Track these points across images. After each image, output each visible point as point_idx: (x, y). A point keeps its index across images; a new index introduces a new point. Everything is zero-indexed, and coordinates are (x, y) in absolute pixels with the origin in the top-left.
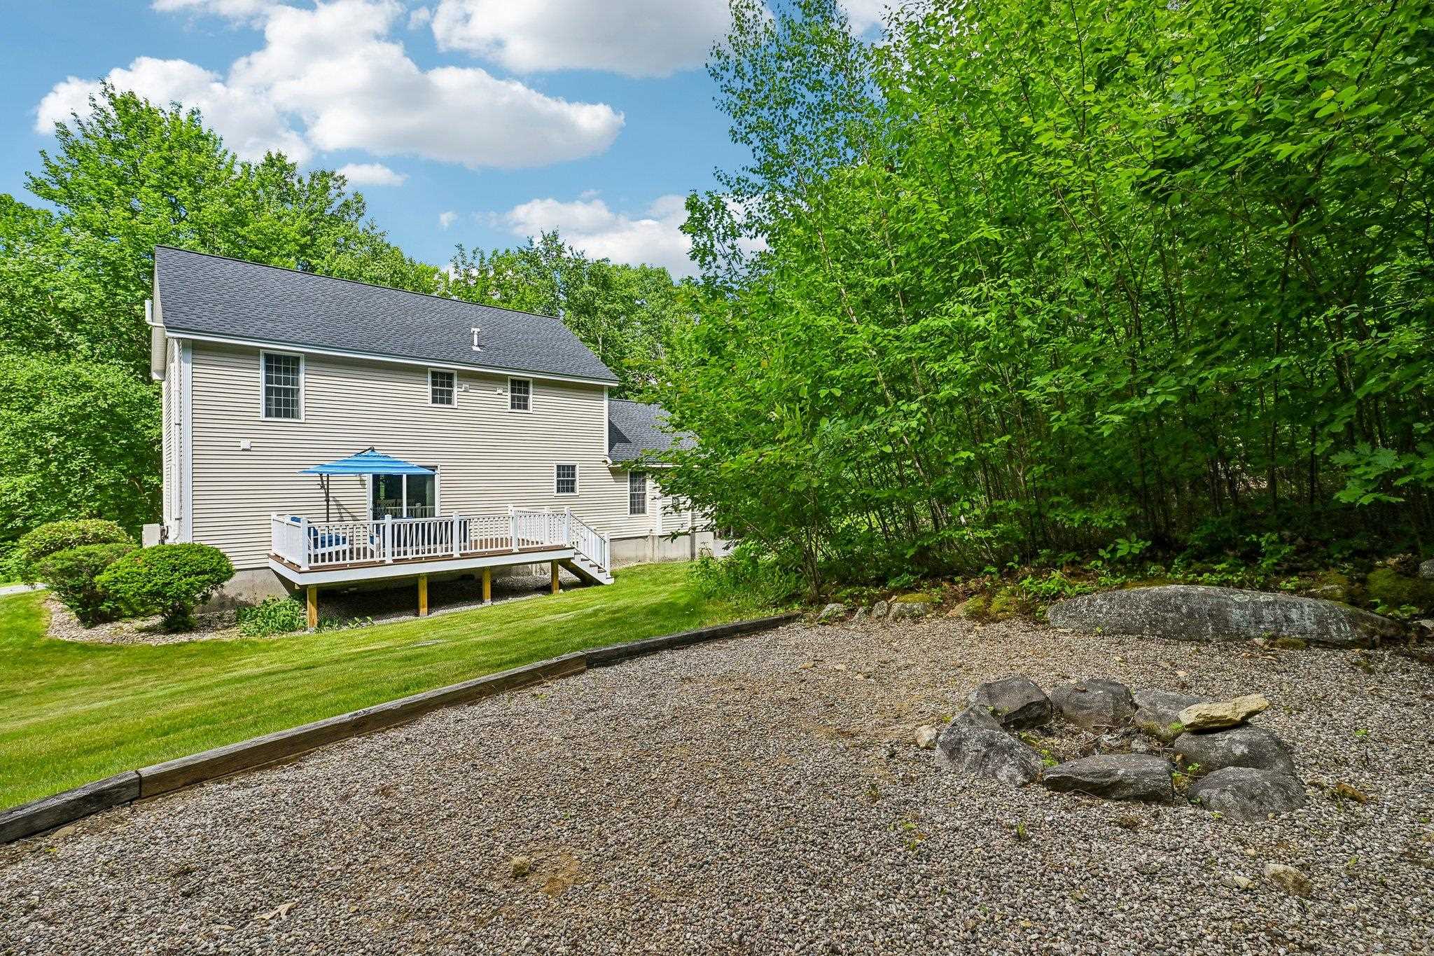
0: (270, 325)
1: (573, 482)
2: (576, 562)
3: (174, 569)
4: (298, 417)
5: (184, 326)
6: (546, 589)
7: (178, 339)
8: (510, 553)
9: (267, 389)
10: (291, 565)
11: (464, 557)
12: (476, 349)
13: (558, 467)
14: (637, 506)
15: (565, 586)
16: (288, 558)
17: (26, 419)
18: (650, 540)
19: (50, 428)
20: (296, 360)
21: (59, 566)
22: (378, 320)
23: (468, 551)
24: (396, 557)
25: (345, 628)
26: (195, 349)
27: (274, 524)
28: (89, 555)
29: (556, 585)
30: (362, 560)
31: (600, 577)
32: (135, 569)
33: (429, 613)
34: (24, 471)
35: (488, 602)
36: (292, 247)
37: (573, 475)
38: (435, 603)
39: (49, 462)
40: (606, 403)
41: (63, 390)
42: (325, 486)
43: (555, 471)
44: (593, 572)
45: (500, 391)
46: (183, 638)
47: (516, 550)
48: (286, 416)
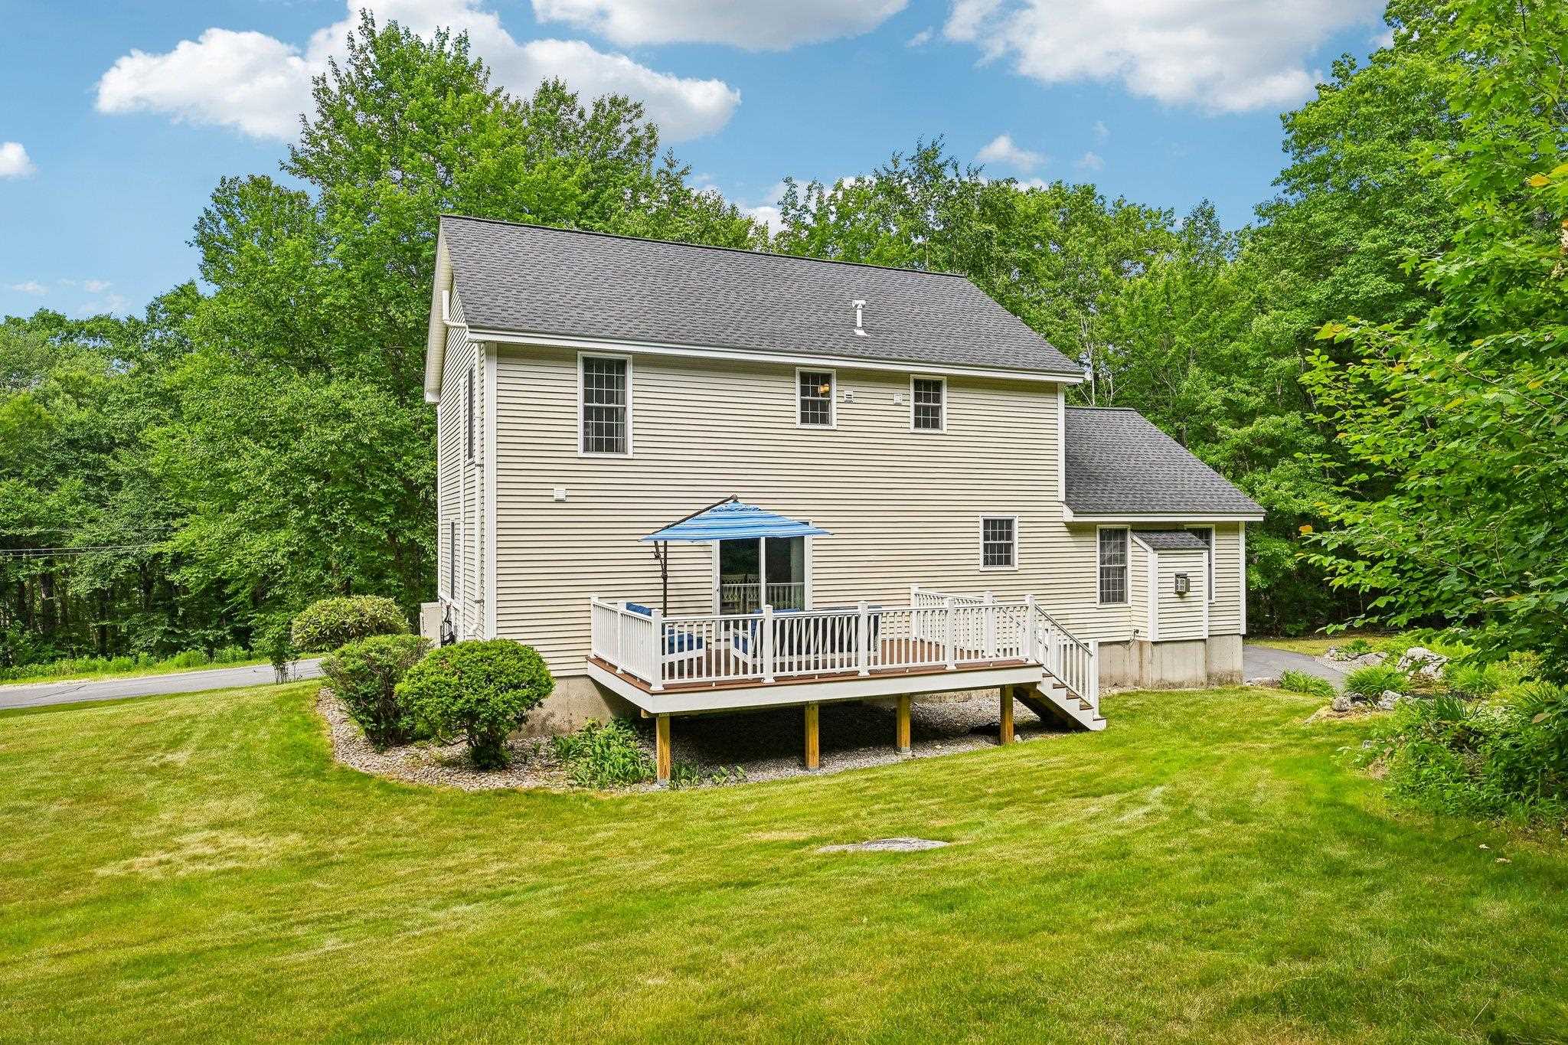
0: (588, 315)
1: (1008, 547)
2: (1046, 689)
3: (489, 679)
4: (624, 451)
5: (490, 324)
6: (991, 732)
7: (480, 342)
8: (942, 671)
9: (586, 409)
10: (628, 677)
11: (875, 675)
12: (861, 333)
13: (986, 522)
14: (1113, 589)
15: (1024, 729)
16: (622, 666)
17: (284, 459)
18: (1135, 648)
19: (309, 470)
20: (621, 365)
21: (351, 666)
22: (721, 298)
23: (880, 666)
24: (778, 673)
25: (708, 782)
26: (503, 353)
27: (595, 614)
28: (381, 651)
29: (1009, 727)
30: (732, 677)
31: (1084, 718)
32: (442, 678)
33: (822, 766)
34: (282, 525)
35: (907, 752)
36: (571, 207)
37: (1009, 536)
38: (831, 747)
39: (307, 514)
40: (1061, 412)
41: (323, 419)
42: (661, 556)
43: (981, 530)
44: (1072, 708)
45: (897, 399)
46: (495, 781)
47: (951, 667)
48: (610, 449)
